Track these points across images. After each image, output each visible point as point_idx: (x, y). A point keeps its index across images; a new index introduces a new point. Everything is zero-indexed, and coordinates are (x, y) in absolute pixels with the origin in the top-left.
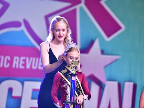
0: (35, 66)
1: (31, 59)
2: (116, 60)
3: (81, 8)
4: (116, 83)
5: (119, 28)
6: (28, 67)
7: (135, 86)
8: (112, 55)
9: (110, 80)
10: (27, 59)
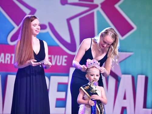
0: (59, 62)
1: (56, 57)
2: (130, 56)
3: (98, 12)
4: (130, 76)
5: (132, 28)
6: (54, 63)
7: (146, 79)
8: (126, 52)
9: (125, 73)
10: (53, 56)
